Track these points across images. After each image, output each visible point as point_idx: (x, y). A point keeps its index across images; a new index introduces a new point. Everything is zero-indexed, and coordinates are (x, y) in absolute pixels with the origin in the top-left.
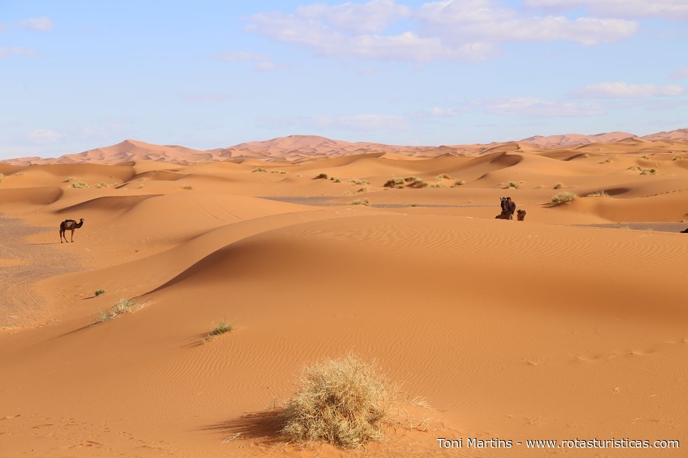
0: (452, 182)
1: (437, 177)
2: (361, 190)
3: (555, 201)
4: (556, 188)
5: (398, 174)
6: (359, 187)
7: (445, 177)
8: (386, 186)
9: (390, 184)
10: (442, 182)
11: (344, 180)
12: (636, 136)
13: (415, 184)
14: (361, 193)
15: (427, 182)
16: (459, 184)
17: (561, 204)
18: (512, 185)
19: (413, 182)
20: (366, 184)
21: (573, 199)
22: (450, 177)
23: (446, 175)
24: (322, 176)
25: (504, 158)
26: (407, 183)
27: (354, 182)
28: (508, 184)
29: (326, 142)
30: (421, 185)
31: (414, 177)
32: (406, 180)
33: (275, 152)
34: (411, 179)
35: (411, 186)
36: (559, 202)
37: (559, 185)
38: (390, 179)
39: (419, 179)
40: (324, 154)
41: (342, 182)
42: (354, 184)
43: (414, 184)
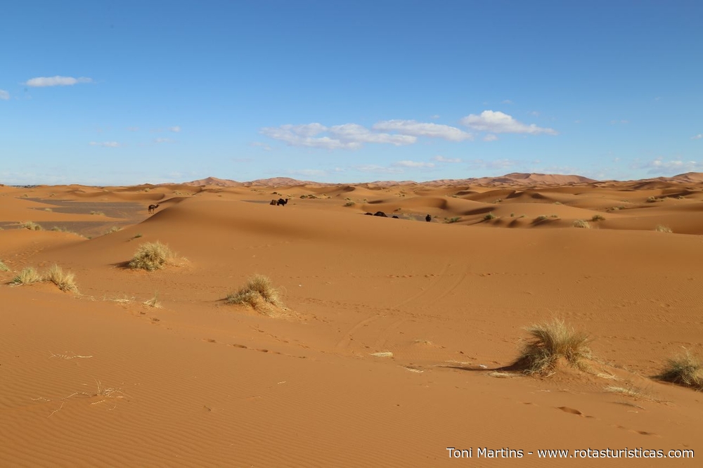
1: (321, 195)
5: (306, 193)
8: (300, 197)
9: (302, 197)
10: (324, 197)
13: (312, 197)
15: (317, 197)
16: (329, 198)
22: (326, 195)
24: (275, 193)
25: (348, 188)
26: (309, 197)
29: (292, 180)
30: (314, 197)
31: (313, 195)
33: (270, 184)
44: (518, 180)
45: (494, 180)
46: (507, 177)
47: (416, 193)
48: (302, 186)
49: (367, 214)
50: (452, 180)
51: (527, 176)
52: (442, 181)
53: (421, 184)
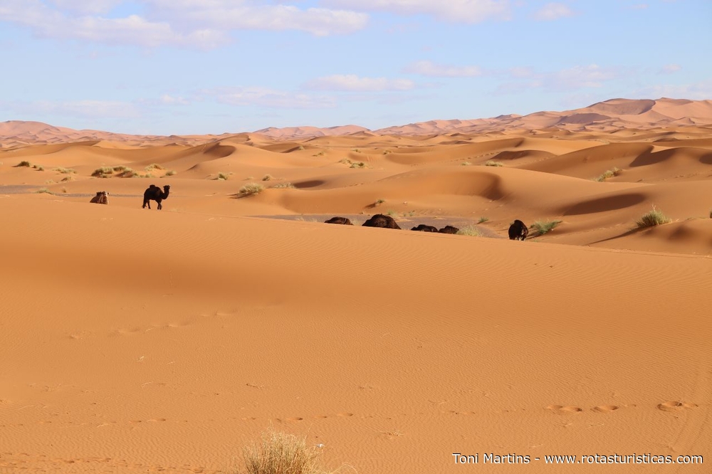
0: (163, 172)
1: (147, 167)
2: (65, 179)
3: (242, 192)
4: (264, 180)
5: (107, 163)
6: (64, 176)
7: (156, 167)
8: (93, 175)
9: (98, 173)
10: (153, 171)
11: (48, 168)
12: (369, 130)
14: (65, 182)
15: (137, 172)
16: (169, 174)
17: (249, 195)
18: (221, 177)
19: (122, 172)
20: (72, 173)
21: (260, 190)
22: (161, 167)
23: (157, 165)
24: (24, 164)
25: (215, 148)
26: (116, 173)
27: (59, 170)
28: (217, 175)
29: (47, 129)
30: (130, 175)
31: (124, 167)
32: (115, 169)
34: (121, 169)
35: (120, 175)
36: (247, 193)
37: (267, 177)
38: (98, 169)
39: (128, 169)
40: (45, 142)
41: (46, 171)
42: (58, 172)
43: (124, 173)
44: (623, 117)
45: (564, 119)
46: (595, 111)
47: (391, 158)
48: (89, 143)
49: (334, 220)
50: (457, 122)
51: (647, 106)
52: (433, 123)
53: (382, 133)
